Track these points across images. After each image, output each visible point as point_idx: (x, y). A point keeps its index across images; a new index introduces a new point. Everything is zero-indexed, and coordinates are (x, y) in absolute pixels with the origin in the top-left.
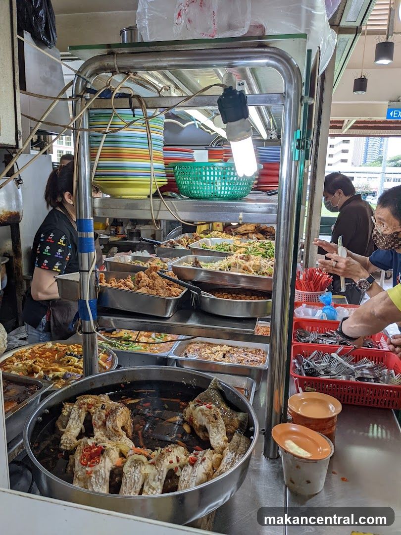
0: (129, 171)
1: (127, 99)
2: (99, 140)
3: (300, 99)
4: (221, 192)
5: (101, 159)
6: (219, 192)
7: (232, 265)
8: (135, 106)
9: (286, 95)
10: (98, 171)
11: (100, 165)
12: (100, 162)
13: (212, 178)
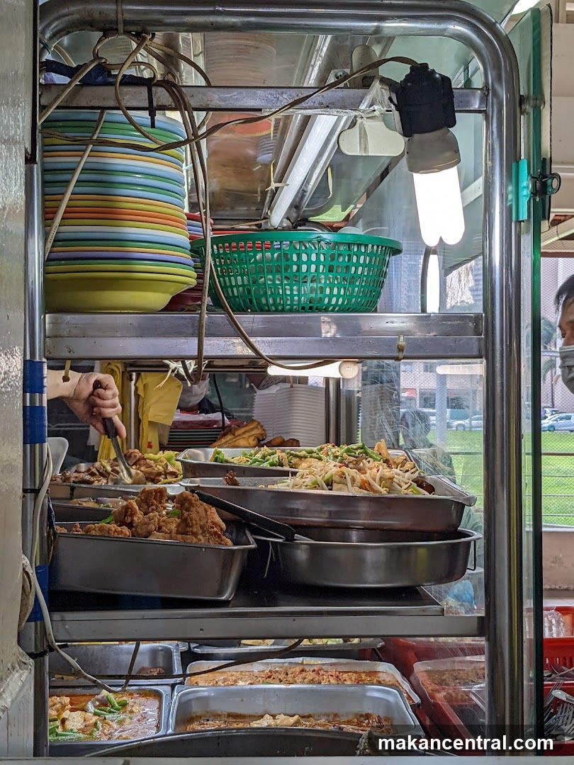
0: (135, 251)
1: (144, 90)
2: (65, 177)
3: (518, 103)
4: (330, 301)
5: (66, 222)
6: (326, 301)
7: (336, 478)
8: (160, 103)
9: (490, 92)
10: (55, 249)
11: (61, 236)
12: (63, 229)
13: (313, 267)
